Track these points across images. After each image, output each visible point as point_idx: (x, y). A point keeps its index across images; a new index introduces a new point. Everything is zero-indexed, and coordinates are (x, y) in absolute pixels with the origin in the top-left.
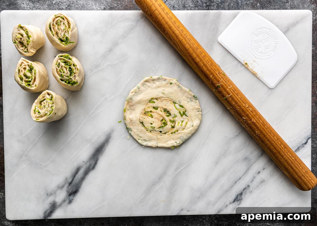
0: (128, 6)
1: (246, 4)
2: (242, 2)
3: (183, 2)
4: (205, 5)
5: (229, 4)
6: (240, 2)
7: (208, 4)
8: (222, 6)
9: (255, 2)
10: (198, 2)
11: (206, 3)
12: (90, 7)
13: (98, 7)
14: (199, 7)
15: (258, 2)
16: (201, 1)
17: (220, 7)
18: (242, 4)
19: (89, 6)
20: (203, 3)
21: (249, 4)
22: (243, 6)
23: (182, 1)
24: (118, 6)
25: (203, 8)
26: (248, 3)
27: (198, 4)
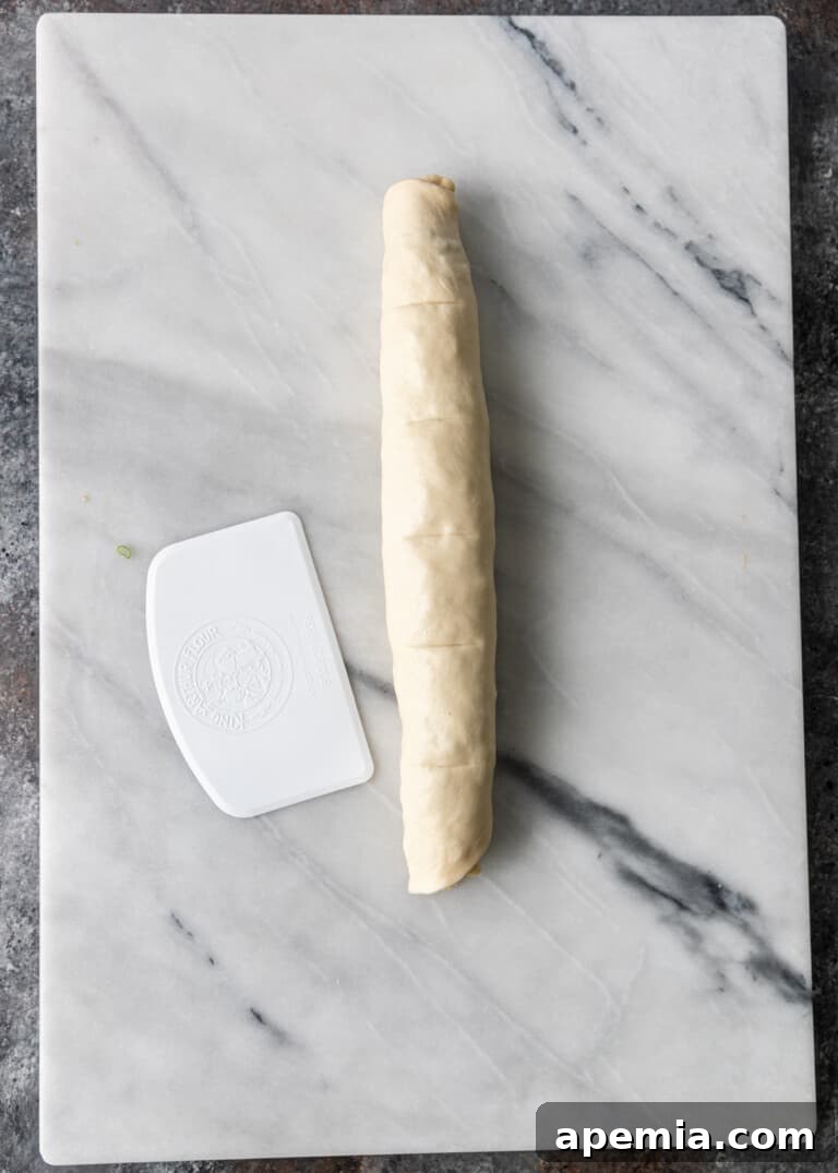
0: (24, 693)
1: (15, 257)
2: (8, 272)
3: (6, 490)
4: (18, 410)
5: (15, 320)
6: (6, 280)
7: (15, 398)
8: (23, 346)
9: (8, 223)
10: (6, 436)
11: (11, 404)
12: (26, 832)
13: (27, 803)
14: (26, 431)
15: (8, 214)
16: (5, 422)
17: (27, 355)
18: (17, 274)
19: (23, 836)
20: (13, 417)
21: (15, 247)
22: (22, 267)
23: (6, 495)
24: (22, 730)
25: (29, 415)
26: (10, 251)
27: (14, 433)
